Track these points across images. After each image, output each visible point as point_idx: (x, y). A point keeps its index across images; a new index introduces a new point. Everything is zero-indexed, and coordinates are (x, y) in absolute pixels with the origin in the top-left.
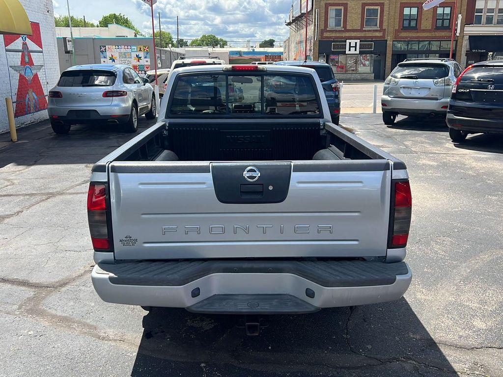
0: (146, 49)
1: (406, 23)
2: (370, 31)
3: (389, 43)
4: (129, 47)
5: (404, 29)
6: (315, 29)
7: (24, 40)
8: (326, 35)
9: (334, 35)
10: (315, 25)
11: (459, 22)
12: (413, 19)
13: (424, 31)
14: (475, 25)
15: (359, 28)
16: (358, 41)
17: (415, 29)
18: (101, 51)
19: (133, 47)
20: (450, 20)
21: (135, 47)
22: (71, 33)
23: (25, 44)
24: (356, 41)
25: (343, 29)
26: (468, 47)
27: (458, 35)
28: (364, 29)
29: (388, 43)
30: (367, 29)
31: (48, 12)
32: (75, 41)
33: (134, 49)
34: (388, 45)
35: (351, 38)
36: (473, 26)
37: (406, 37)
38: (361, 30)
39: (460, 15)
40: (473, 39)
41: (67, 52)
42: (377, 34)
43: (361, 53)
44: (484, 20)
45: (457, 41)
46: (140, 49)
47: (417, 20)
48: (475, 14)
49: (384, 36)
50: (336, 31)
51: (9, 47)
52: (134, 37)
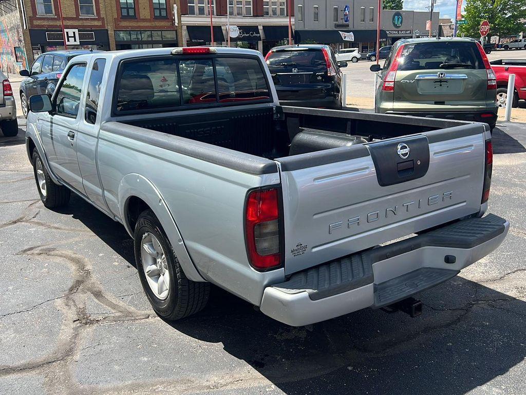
1: (124, 12)
2: (87, 19)
3: (111, 32)
5: (124, 18)
6: (21, 17)
8: (36, 23)
9: (46, 23)
10: (21, 12)
11: (175, 12)
12: (130, 8)
13: (144, 20)
14: (190, 15)
15: (75, 16)
16: (76, 31)
17: (135, 18)
20: (166, 9)
24: (74, 30)
25: (56, 17)
26: (188, 37)
27: (176, 25)
28: (80, 17)
29: (109, 32)
30: (83, 17)
34: (109, 35)
35: (68, 27)
36: (188, 17)
37: (127, 27)
38: (77, 19)
39: (175, 5)
40: (191, 29)
42: (96, 23)
43: (82, 44)
44: (196, 10)
45: (176, 31)
47: (134, 8)
48: (189, 5)
49: (103, 25)
50: (48, 19)
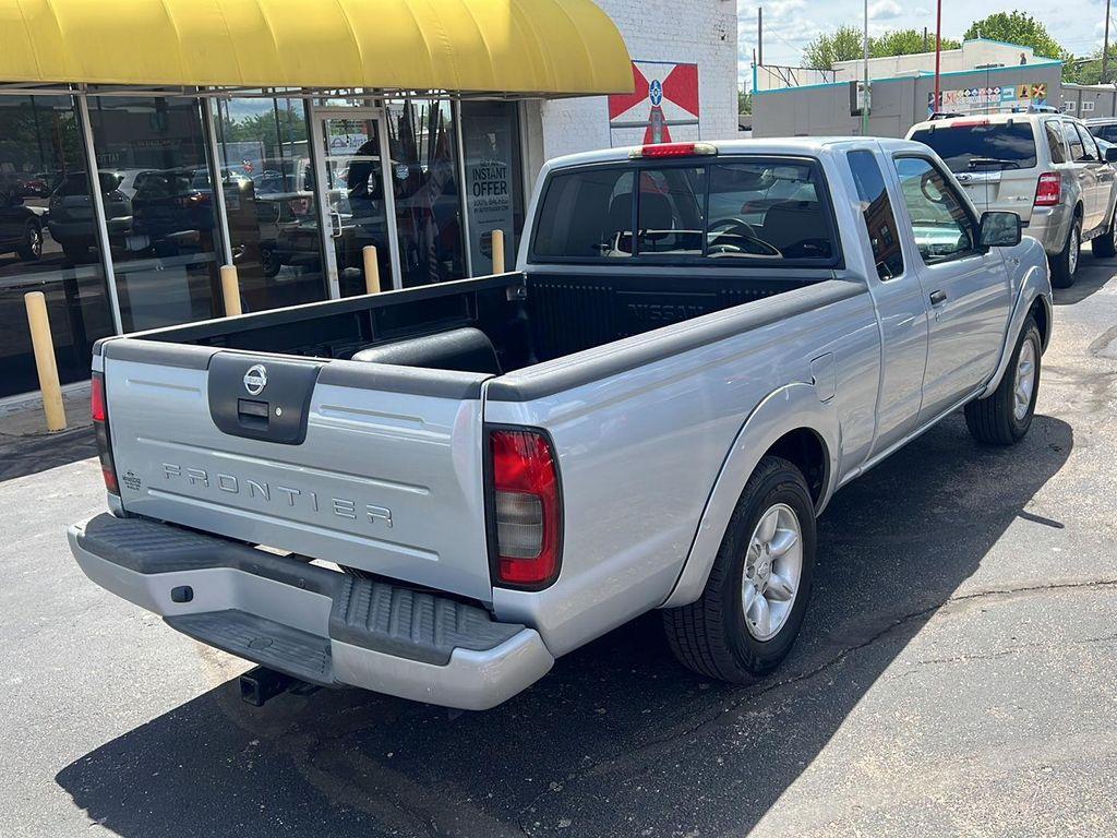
0: (1039, 91)
4: (997, 91)
7: (656, 101)
18: (930, 105)
19: (1005, 91)
21: (1012, 90)
22: (866, 70)
23: (657, 111)
31: (723, 38)
32: (876, 88)
33: (1010, 93)
41: (856, 113)
46: (1024, 92)
51: (619, 119)
52: (1019, 65)
